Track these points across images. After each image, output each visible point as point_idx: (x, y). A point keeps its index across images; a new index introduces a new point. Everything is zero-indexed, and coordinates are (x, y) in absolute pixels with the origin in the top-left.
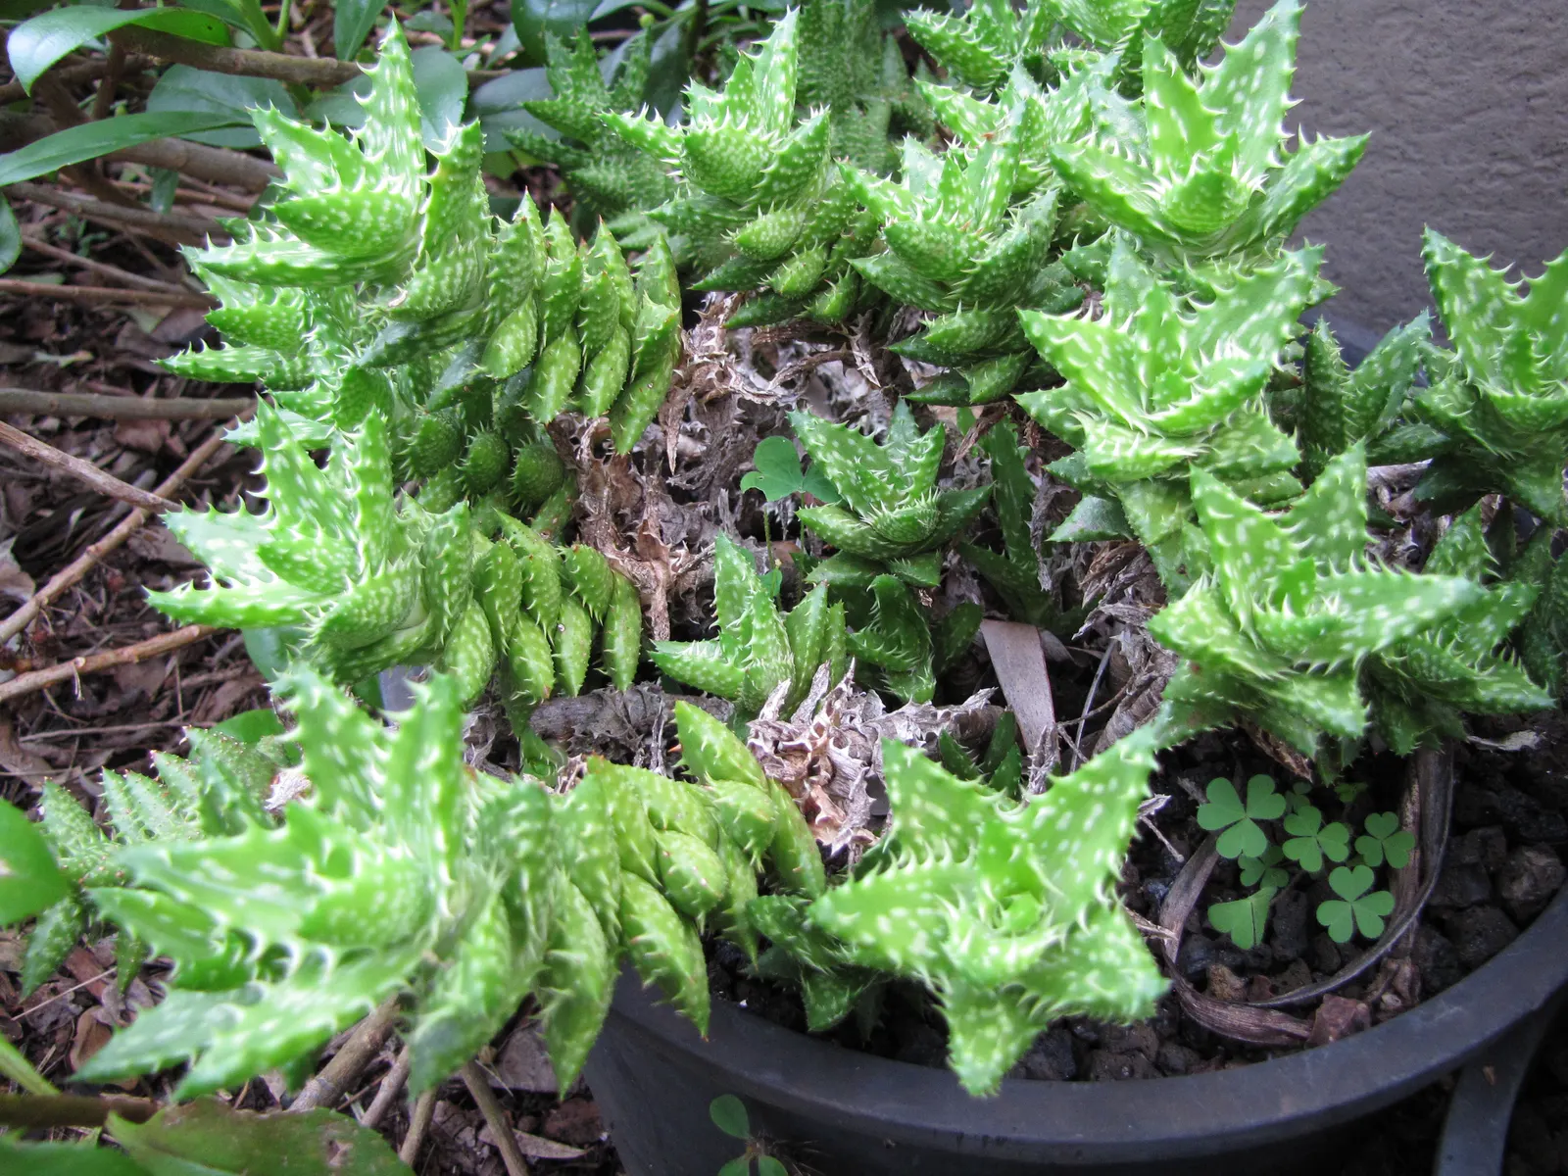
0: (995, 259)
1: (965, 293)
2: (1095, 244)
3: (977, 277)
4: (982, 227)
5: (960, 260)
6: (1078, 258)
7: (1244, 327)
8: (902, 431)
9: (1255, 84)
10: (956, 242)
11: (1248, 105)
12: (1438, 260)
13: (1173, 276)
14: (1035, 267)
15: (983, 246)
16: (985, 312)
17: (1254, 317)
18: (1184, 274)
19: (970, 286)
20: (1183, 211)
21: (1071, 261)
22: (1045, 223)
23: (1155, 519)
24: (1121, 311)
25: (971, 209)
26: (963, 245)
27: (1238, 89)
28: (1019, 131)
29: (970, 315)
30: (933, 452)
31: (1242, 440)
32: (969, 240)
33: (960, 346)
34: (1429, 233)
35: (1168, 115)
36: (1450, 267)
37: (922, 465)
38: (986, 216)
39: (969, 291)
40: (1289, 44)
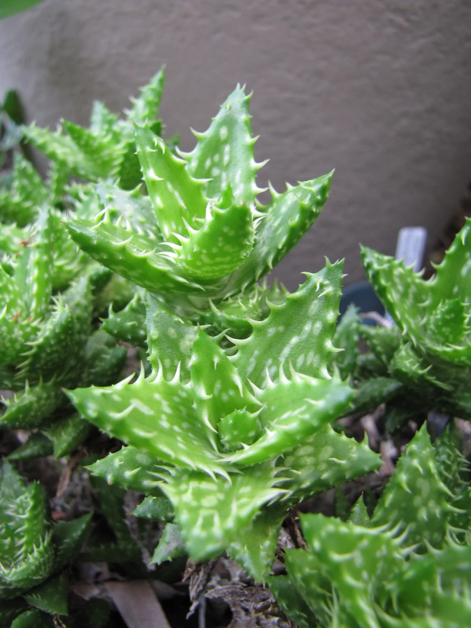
0: (47, 339)
1: (30, 371)
2: (127, 309)
3: (36, 356)
4: (33, 315)
5: (18, 346)
6: (116, 323)
7: (286, 351)
8: (10, 485)
9: (226, 158)
10: (10, 331)
11: (224, 175)
12: (376, 266)
13: (203, 321)
14: (83, 337)
15: (37, 330)
16: (50, 383)
17: (294, 340)
18: (213, 315)
19: (32, 365)
20: (206, 259)
21: (111, 327)
22: (84, 302)
23: (254, 551)
24: (167, 362)
25: (20, 302)
26: (18, 333)
27: (214, 165)
28: (47, 233)
29: (37, 389)
30: (34, 508)
31: (314, 454)
32: (22, 328)
33: (35, 417)
34: (363, 249)
35: (166, 188)
36: (384, 270)
37: (28, 520)
38: (34, 305)
39: (32, 369)
40: (246, 123)
